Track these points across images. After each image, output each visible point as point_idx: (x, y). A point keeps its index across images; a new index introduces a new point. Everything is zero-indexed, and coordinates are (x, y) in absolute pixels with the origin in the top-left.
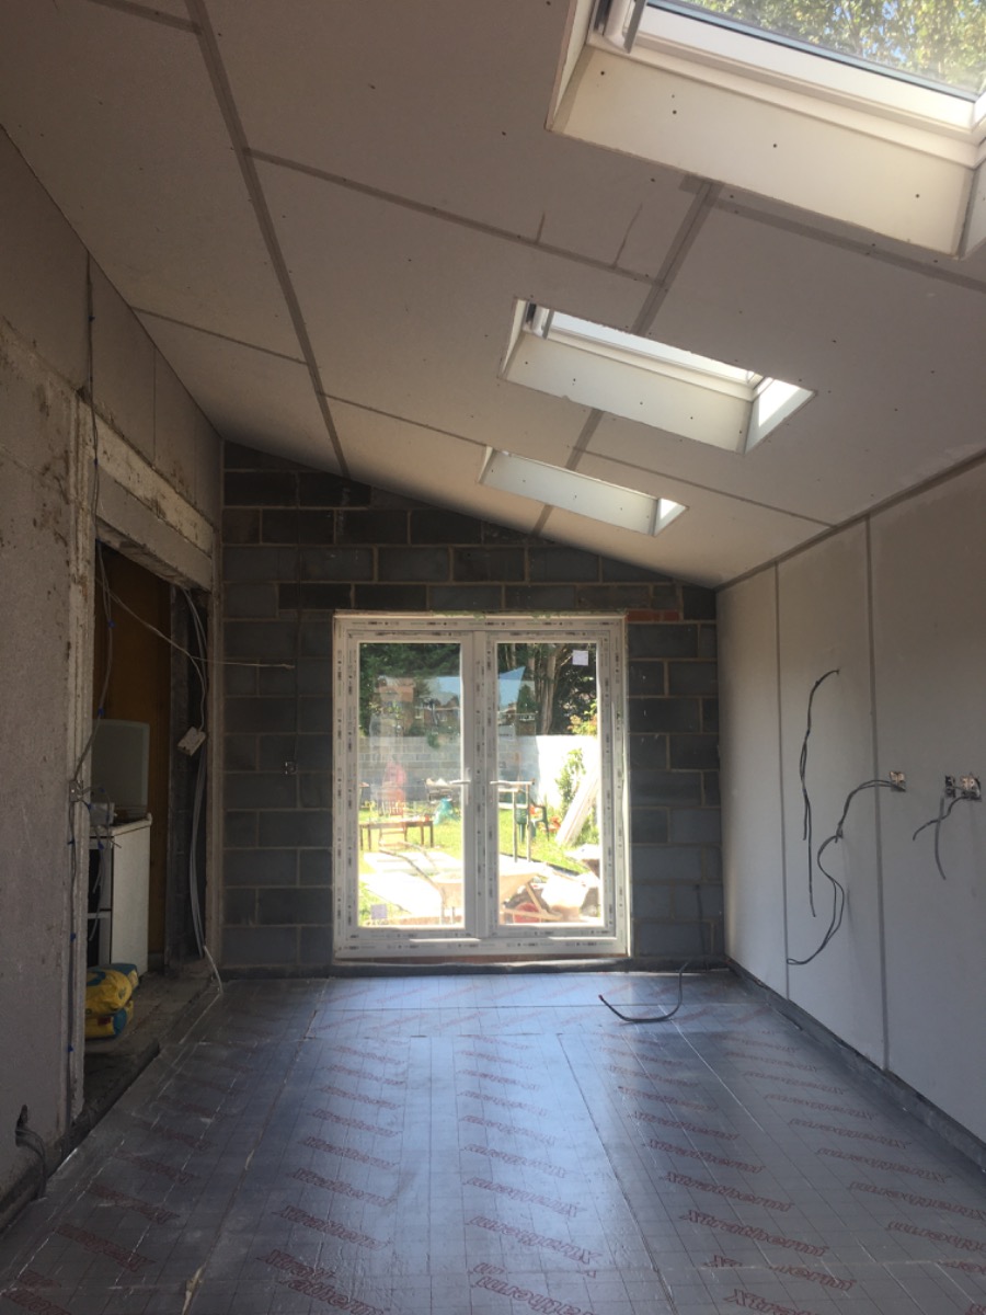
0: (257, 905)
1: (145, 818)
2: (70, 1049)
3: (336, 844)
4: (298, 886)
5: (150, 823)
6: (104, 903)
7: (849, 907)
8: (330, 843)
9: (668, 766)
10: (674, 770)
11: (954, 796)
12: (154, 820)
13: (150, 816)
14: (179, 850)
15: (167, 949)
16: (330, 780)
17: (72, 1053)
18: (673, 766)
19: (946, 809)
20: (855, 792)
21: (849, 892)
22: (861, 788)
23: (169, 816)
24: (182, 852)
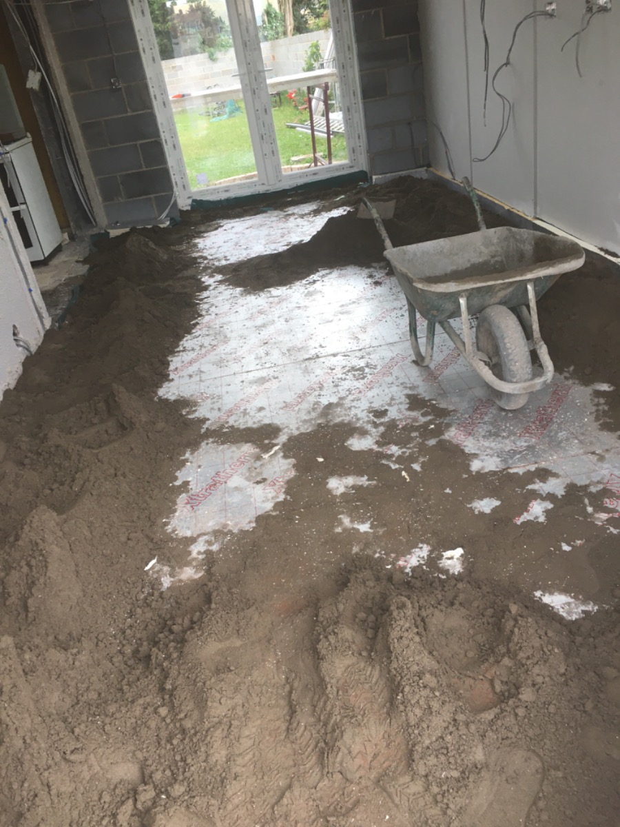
0: (121, 187)
1: (26, 136)
2: (30, 290)
3: (163, 135)
4: (145, 169)
5: (31, 139)
6: (20, 200)
7: (514, 116)
8: (159, 136)
9: (384, 36)
10: (388, 38)
11: (592, 12)
12: (33, 137)
13: (29, 134)
14: (57, 157)
15: (72, 224)
16: (146, 87)
17: (32, 292)
18: (386, 36)
19: (586, 22)
20: (521, 22)
21: (513, 105)
22: (525, 19)
23: (43, 133)
24: (60, 157)
